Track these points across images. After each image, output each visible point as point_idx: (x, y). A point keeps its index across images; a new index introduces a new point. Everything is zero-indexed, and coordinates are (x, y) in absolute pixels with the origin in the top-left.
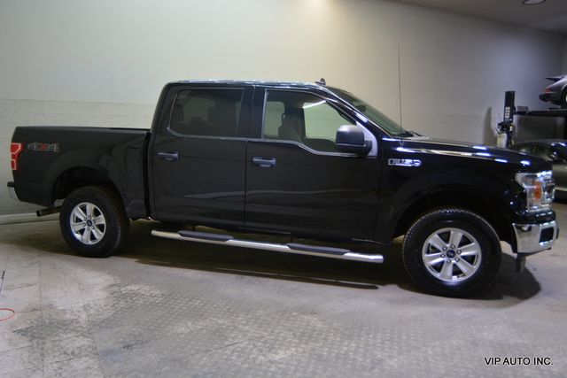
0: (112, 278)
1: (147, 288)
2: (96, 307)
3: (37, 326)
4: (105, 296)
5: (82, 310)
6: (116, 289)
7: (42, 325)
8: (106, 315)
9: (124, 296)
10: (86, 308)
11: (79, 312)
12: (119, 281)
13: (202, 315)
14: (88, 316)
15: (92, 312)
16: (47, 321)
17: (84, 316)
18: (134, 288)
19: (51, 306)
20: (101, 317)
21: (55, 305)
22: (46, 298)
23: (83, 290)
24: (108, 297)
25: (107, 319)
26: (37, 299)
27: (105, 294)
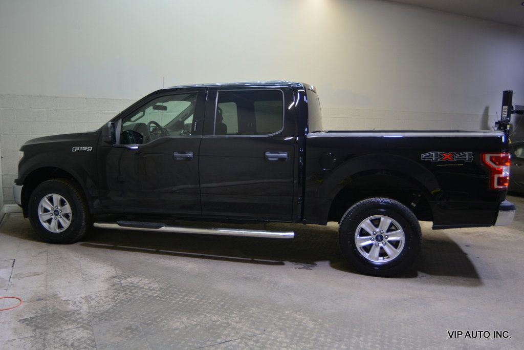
0: (113, 270)
1: (146, 281)
2: (97, 299)
3: (41, 316)
4: (106, 288)
5: (84, 301)
6: (116, 281)
7: (45, 315)
8: (107, 307)
9: (124, 289)
10: (88, 299)
11: (81, 303)
12: (120, 273)
13: (197, 310)
14: (89, 308)
15: (93, 303)
16: (51, 311)
17: (85, 307)
18: (133, 280)
19: (55, 296)
20: (102, 309)
21: (60, 295)
22: (51, 288)
23: (86, 280)
24: (108, 289)
25: (107, 312)
26: (42, 288)
27: (106, 286)
